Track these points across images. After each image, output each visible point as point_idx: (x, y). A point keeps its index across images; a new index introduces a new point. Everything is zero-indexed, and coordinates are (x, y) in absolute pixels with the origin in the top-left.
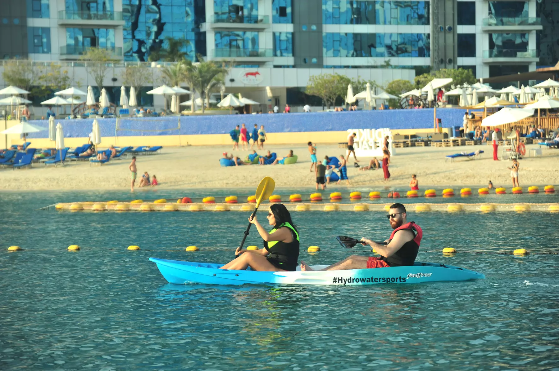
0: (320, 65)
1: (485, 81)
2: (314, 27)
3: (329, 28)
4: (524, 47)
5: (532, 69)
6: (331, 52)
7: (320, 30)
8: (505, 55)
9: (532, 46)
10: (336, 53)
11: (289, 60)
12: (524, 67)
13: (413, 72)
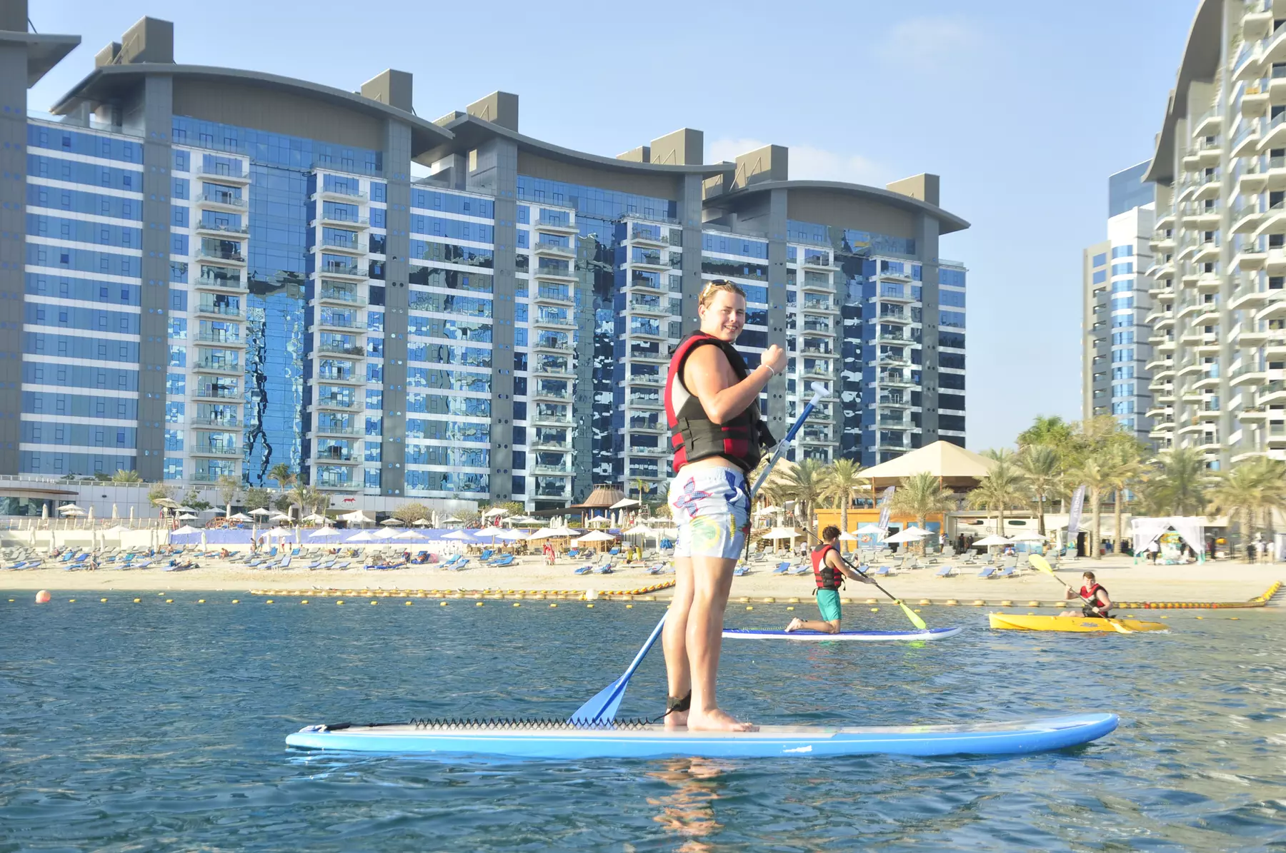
0: (402, 495)
1: (532, 514)
2: (398, 465)
3: (411, 467)
4: (562, 488)
5: (568, 506)
6: (410, 487)
7: (402, 467)
8: (548, 494)
9: (568, 488)
10: (414, 486)
11: (378, 490)
12: (561, 504)
13: (476, 503)
